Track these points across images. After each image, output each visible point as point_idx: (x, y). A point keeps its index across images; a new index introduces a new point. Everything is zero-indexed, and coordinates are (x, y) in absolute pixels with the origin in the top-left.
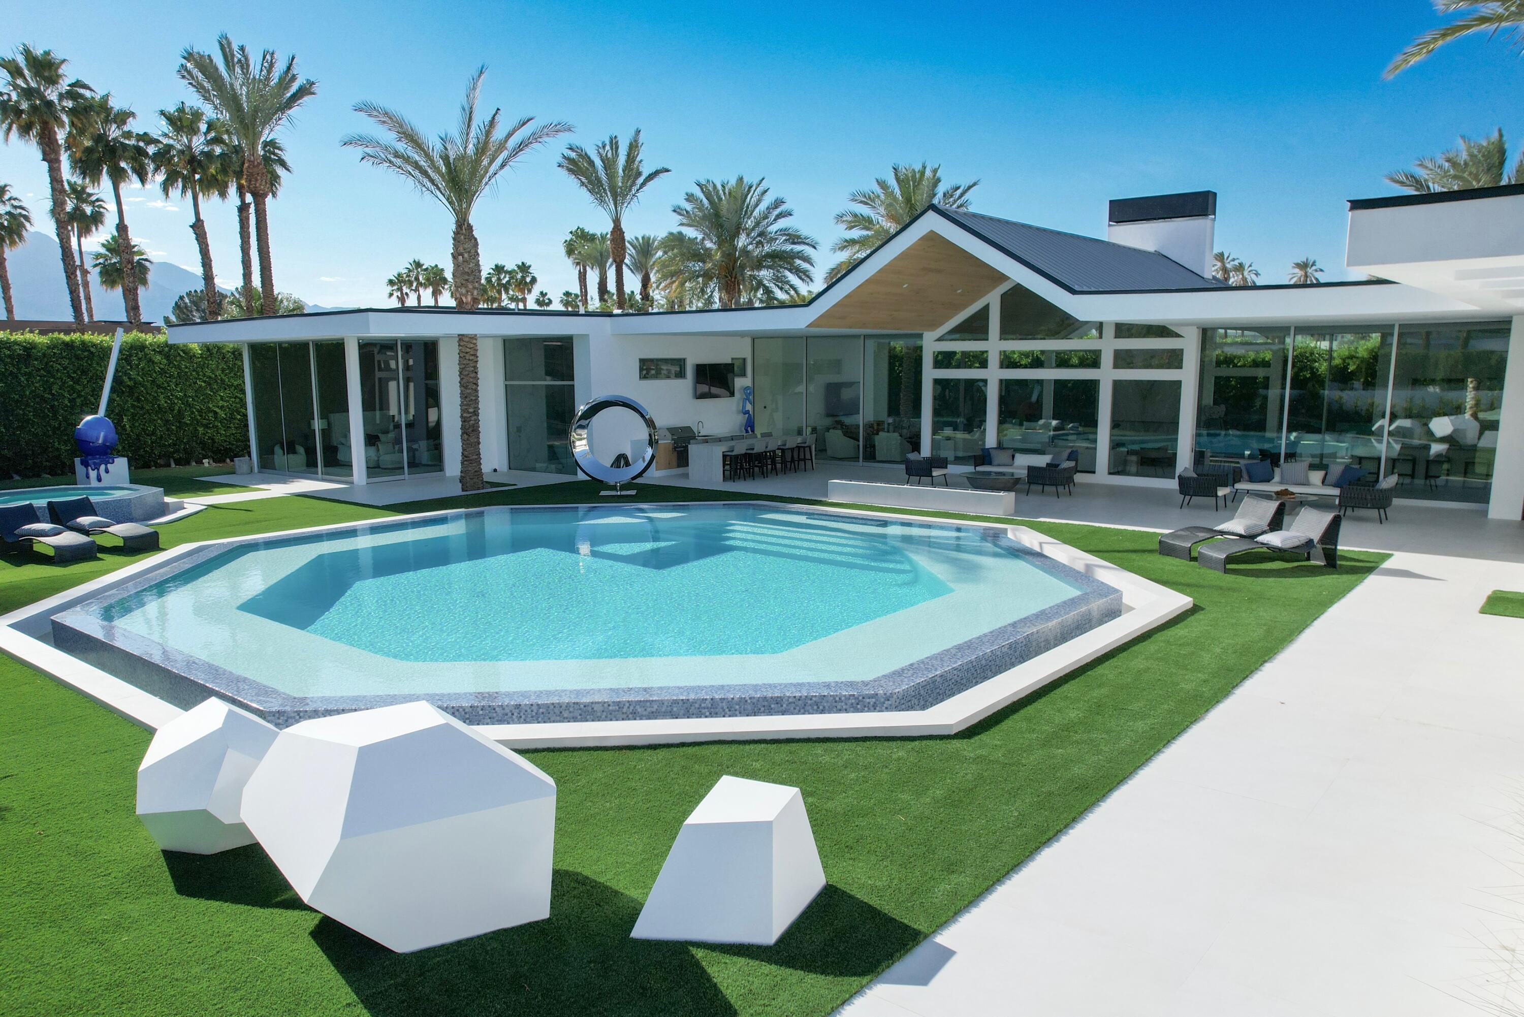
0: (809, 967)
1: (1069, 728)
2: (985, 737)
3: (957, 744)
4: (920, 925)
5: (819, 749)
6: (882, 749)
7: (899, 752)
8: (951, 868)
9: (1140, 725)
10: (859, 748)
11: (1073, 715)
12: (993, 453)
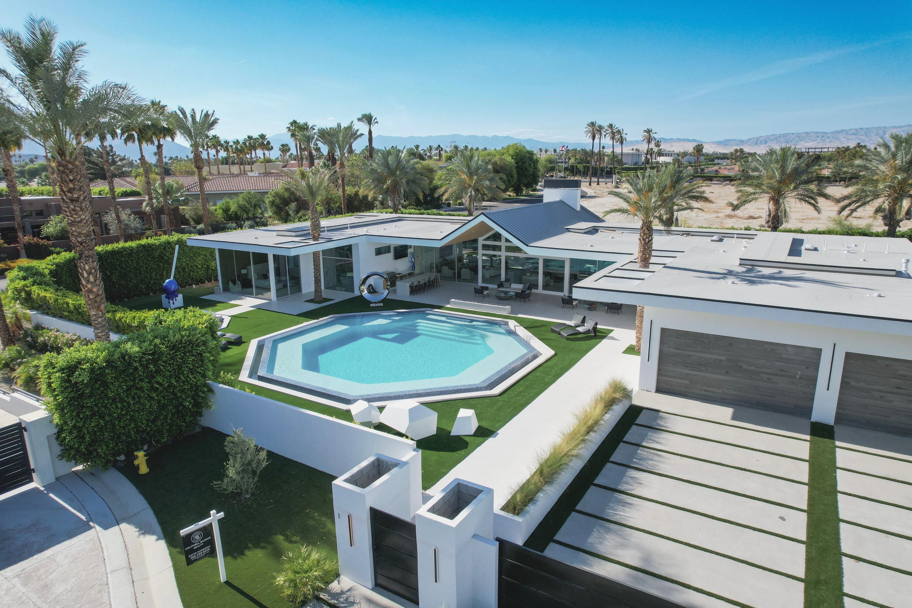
0: (479, 437)
1: (521, 392)
2: (504, 396)
3: (498, 398)
4: (495, 430)
5: (471, 400)
6: (483, 400)
7: (487, 400)
8: (499, 421)
9: (535, 391)
10: (480, 400)
11: (521, 389)
12: (504, 283)
